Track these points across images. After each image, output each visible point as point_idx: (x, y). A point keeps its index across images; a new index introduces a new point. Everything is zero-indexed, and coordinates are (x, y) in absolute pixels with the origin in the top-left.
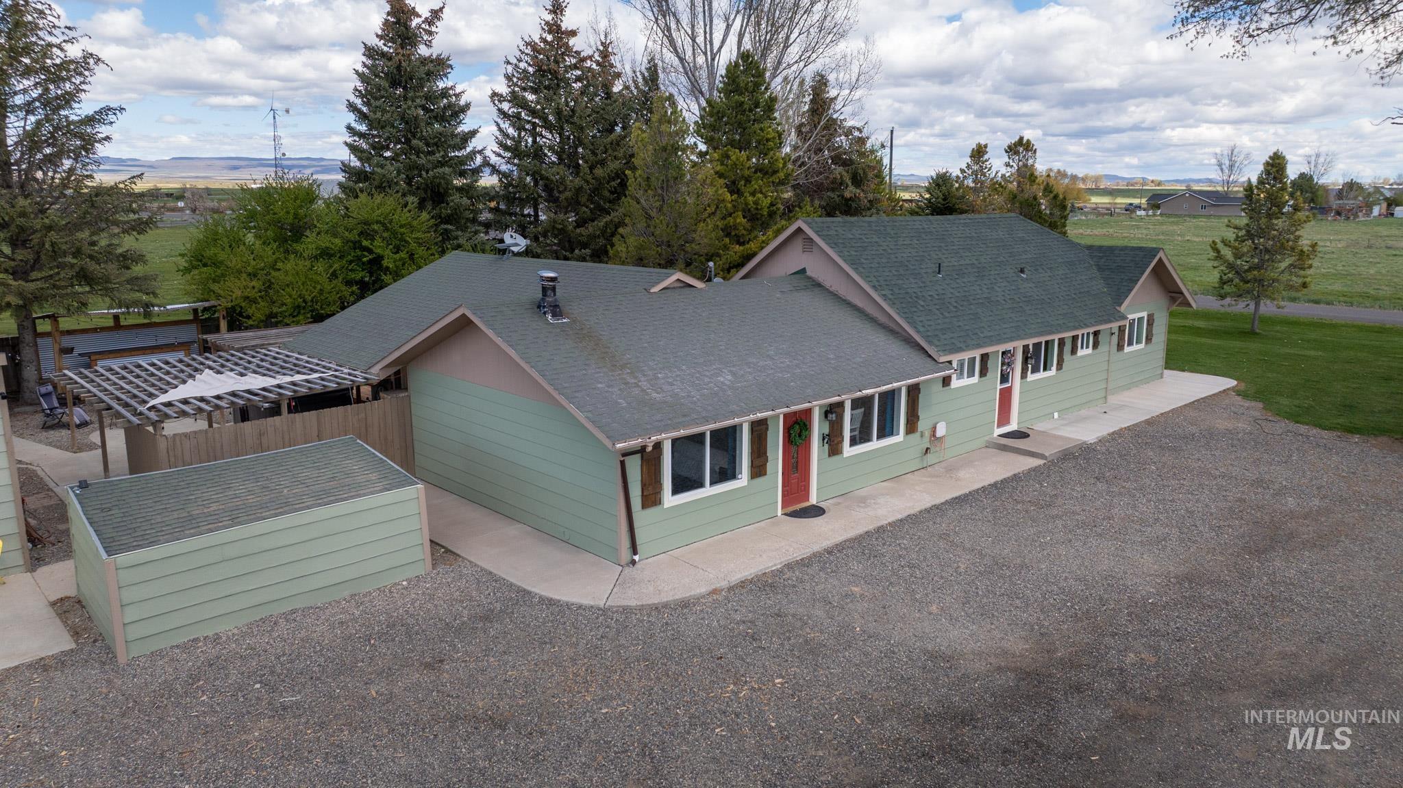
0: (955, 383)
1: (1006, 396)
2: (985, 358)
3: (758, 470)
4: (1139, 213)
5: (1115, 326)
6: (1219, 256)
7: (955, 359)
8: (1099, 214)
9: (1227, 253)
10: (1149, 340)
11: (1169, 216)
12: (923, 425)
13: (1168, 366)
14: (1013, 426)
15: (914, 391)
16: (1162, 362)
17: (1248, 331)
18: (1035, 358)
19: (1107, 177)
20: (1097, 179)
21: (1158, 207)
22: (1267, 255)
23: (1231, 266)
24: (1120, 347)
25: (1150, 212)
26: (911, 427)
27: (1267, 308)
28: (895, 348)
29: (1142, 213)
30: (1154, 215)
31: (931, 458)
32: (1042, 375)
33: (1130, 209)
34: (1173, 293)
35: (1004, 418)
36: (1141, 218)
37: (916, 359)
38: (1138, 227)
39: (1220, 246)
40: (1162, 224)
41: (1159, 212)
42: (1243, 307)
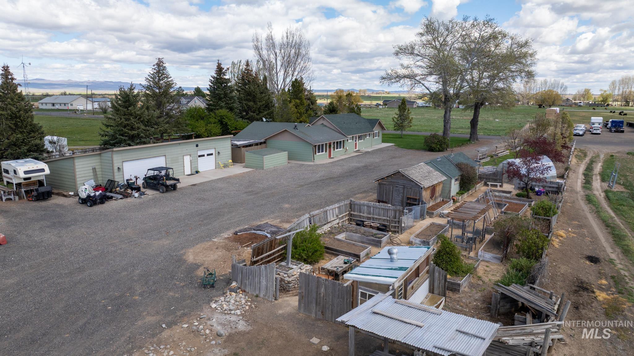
0: (349, 141)
1: (356, 144)
2: (353, 137)
3: (326, 151)
4: (380, 107)
5: (372, 133)
6: (394, 121)
7: (349, 137)
8: (367, 108)
9: (395, 120)
10: (379, 136)
11: (390, 108)
12: (345, 147)
13: (383, 142)
14: (357, 149)
15: (344, 141)
16: (381, 141)
17: (401, 137)
18: (360, 138)
19: (369, 90)
20: (364, 91)
21: (386, 105)
22: (403, 120)
23: (396, 123)
24: (374, 137)
25: (384, 107)
26: (343, 148)
27: (404, 133)
28: (341, 135)
29: (381, 107)
30: (385, 108)
31: (346, 153)
32: (361, 141)
33: (378, 105)
34: (383, 128)
35: (356, 148)
36: (381, 109)
37: (344, 137)
38: (379, 112)
39: (394, 119)
40: (387, 111)
41: (387, 107)
42: (399, 132)
